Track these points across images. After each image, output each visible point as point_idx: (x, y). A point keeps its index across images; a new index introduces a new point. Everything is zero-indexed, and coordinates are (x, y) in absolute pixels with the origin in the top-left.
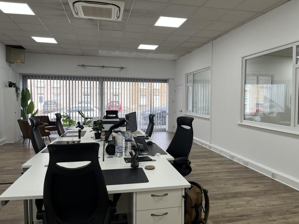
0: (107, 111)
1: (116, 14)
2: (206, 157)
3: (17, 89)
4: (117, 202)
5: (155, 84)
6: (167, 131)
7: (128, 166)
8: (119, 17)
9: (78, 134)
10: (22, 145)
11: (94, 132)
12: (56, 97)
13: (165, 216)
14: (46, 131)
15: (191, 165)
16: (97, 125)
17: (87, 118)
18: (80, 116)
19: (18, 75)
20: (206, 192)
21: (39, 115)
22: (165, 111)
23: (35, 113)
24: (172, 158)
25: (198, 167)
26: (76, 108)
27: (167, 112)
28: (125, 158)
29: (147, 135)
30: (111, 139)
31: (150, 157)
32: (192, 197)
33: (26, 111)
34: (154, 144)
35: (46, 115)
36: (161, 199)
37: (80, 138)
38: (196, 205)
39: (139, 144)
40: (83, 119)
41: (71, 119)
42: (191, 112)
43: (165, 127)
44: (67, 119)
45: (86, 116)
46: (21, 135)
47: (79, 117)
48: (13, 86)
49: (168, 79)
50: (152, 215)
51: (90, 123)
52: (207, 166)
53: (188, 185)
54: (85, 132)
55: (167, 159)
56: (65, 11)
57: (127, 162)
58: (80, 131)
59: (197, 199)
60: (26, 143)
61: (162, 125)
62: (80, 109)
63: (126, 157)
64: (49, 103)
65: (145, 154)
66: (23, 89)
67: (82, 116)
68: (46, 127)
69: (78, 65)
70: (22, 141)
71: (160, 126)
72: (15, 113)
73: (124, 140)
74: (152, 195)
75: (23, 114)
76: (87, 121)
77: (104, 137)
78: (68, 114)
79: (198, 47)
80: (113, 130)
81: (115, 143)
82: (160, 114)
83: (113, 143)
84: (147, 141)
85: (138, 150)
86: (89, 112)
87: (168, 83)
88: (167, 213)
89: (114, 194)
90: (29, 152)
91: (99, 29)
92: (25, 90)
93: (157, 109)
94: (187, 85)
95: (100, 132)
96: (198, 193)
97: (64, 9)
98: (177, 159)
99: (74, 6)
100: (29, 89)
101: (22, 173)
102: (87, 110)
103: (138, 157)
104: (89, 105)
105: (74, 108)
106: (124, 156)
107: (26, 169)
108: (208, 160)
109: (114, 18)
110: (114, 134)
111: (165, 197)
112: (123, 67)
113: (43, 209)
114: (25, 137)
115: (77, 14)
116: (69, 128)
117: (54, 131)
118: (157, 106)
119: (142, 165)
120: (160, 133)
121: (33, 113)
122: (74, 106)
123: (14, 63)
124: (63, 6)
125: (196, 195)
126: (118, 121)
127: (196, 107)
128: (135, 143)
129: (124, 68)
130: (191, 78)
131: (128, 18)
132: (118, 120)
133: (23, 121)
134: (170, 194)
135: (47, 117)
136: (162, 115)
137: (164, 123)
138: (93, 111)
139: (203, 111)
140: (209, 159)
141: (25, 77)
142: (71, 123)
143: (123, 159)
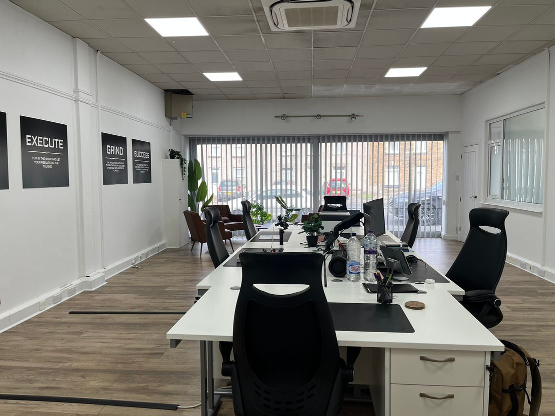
0: (325, 198)
1: (346, 16)
2: (532, 293)
3: (182, 161)
4: (354, 362)
5: (419, 143)
6: (444, 236)
7: (372, 299)
8: (350, 20)
9: (278, 237)
10: (190, 252)
11: (305, 234)
12: (239, 172)
13: (448, 401)
14: (226, 230)
15: (502, 308)
16: (312, 221)
17: (291, 210)
18: (279, 205)
19: (183, 137)
20: (534, 364)
21: (215, 204)
22: (439, 197)
23: (209, 201)
24: (460, 291)
25: (513, 312)
26: (271, 193)
27: (444, 199)
28: (364, 284)
29: (405, 243)
30: (336, 248)
31: (413, 284)
32: (504, 371)
33: (195, 197)
34: (421, 260)
35: (225, 204)
36: (440, 368)
37: (281, 244)
38: (511, 387)
39: (392, 260)
40: (284, 210)
41: (264, 210)
42: (499, 199)
43: (438, 228)
44: (257, 211)
45: (289, 206)
46: (189, 236)
47: (276, 209)
48: (177, 156)
49: (447, 133)
50: (422, 395)
51: (295, 219)
52: (535, 313)
53: (499, 345)
54: (290, 233)
55: (448, 291)
56: (257, 23)
57: (369, 292)
58: (282, 232)
59: (515, 376)
60: (196, 250)
61: (434, 224)
62: (279, 194)
63: (367, 282)
64: (229, 183)
65: (403, 280)
66: (190, 161)
67: (282, 206)
68: (225, 224)
69: (275, 117)
70: (190, 246)
71: (428, 227)
72: (180, 200)
73: (362, 250)
74: (422, 358)
75: (191, 203)
76: (291, 214)
77: (324, 244)
78: (259, 202)
79: (517, 62)
80: (340, 232)
81: (346, 255)
82: (429, 204)
83: (341, 255)
84: (406, 254)
85: (388, 270)
86: (294, 199)
87: (446, 141)
88: (452, 397)
89: (348, 348)
90: (201, 264)
91: (312, 48)
92: (194, 163)
93: (422, 192)
94: (490, 142)
95: (315, 234)
96: (518, 364)
97: (256, 19)
98: (471, 293)
99: (271, 11)
100: (199, 160)
101: (198, 298)
102: (291, 196)
103: (391, 284)
104: (294, 187)
105: (268, 192)
106: (362, 281)
107: (202, 292)
108: (536, 300)
109: (341, 24)
110: (341, 239)
111: (449, 364)
112: (356, 114)
113: (232, 358)
114: (194, 240)
115: (276, 25)
116: (262, 227)
117: (237, 231)
118: (423, 187)
119: (399, 299)
120: (428, 240)
121: (206, 200)
122: (269, 188)
123: (176, 119)
124: (254, 14)
125: (513, 368)
126: (348, 216)
127: (509, 188)
128: (383, 258)
129: (358, 116)
130: (498, 128)
131: (369, 19)
132: (348, 214)
133: (191, 214)
134: (458, 359)
135: (227, 207)
136: (434, 206)
137: (438, 220)
138: (301, 197)
139: (526, 197)
140: (541, 298)
141: (193, 141)
142: (264, 218)
143: (362, 287)
